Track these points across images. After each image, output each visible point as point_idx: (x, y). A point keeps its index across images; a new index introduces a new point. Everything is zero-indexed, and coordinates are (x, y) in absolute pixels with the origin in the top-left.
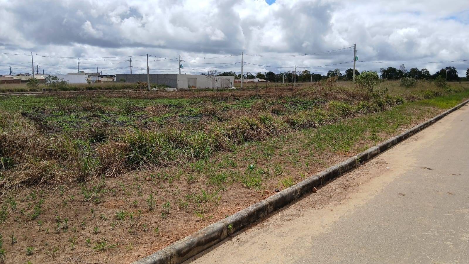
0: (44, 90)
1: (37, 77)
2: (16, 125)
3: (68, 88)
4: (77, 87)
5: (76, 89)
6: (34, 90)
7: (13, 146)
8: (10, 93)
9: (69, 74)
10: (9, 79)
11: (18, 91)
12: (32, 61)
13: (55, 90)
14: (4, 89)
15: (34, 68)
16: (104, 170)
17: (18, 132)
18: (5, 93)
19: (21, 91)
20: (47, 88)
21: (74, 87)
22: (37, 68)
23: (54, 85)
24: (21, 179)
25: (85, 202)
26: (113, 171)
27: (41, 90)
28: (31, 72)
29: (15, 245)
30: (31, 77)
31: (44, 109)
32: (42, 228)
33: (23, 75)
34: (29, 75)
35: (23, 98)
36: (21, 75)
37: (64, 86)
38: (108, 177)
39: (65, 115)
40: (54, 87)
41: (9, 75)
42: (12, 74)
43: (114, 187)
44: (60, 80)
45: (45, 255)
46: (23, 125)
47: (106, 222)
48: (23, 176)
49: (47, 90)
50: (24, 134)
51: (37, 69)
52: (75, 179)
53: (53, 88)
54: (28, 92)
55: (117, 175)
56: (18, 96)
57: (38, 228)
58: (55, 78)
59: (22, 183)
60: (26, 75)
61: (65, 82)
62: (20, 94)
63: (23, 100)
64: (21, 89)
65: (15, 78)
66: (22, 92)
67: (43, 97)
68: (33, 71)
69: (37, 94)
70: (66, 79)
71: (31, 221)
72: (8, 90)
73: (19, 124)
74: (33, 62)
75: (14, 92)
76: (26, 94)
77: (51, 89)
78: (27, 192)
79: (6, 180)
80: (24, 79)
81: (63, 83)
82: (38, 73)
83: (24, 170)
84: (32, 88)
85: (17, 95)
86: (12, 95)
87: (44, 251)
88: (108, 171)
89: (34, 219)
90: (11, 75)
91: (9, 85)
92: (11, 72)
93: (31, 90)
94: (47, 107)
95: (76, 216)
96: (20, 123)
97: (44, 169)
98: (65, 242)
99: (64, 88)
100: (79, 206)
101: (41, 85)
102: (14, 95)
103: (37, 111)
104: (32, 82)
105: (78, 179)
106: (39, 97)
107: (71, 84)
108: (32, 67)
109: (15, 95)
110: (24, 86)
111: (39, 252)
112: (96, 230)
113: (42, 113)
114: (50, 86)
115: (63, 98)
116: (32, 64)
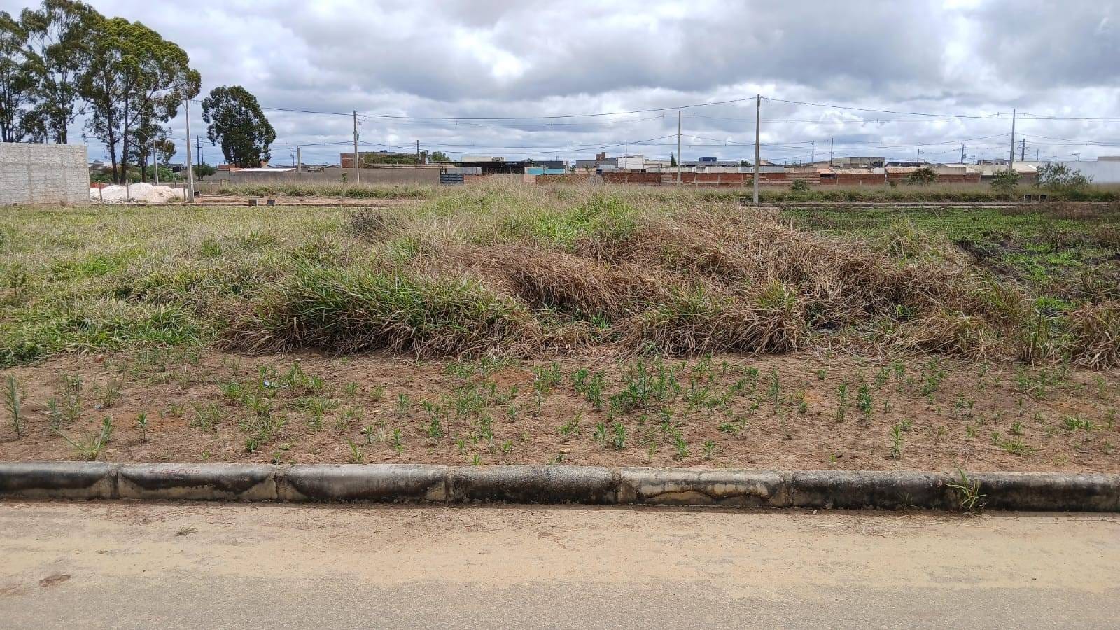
0: (1029, 197)
1: (1019, 167)
2: (933, 255)
3: (1089, 195)
4: (1112, 191)
5: (1108, 197)
6: (1006, 198)
7: (922, 289)
8: (952, 203)
9: (1100, 159)
10: (957, 173)
11: (970, 199)
12: (1011, 131)
13: (1055, 199)
14: (942, 193)
15: (1015, 146)
16: (1076, 353)
17: (934, 265)
18: (942, 201)
19: (978, 198)
20: (1036, 192)
21: (1104, 191)
22: (1024, 146)
23: (1055, 186)
24: (920, 339)
25: (1018, 392)
26: (1095, 358)
27: (1021, 198)
28: (1007, 157)
29: (887, 414)
30: (1003, 168)
31: (1008, 237)
32: (932, 407)
33: (989, 163)
34: (1003, 162)
35: (976, 214)
36: (985, 162)
37: (1078, 190)
38: (1081, 367)
39: (1051, 252)
40: (1052, 191)
41: (959, 163)
42: (964, 161)
43: (1085, 384)
44: (1070, 174)
45: (925, 437)
46: (945, 256)
47: (1040, 426)
48: (923, 333)
49: (1036, 198)
50: (945, 270)
51: (1023, 149)
52: (1014, 359)
53: (1048, 194)
54: (991, 201)
55: (1101, 367)
56: (967, 210)
57: (927, 406)
58: (1060, 169)
59: (920, 344)
60: (997, 164)
61: (1083, 178)
62: (973, 205)
63: (974, 219)
64: (977, 195)
65: (969, 170)
66: (978, 201)
67: (1020, 213)
68: (1012, 154)
69: (1009, 207)
70: (1086, 173)
71: (919, 395)
72: (949, 197)
73: (939, 254)
74: (1013, 133)
75: (961, 201)
76: (986, 205)
77: (1045, 196)
78: (926, 360)
79: (897, 336)
80: (988, 171)
81: (1079, 181)
82: (1023, 159)
83: (929, 326)
84: (1000, 193)
85: (965, 207)
86: (955, 207)
87: (925, 432)
88: (1084, 356)
89: (924, 395)
90: (962, 163)
91: (953, 184)
92: (963, 157)
93: (999, 198)
94: (1015, 234)
95: (993, 407)
96: (941, 252)
97: (961, 330)
98: (961, 429)
99: (1077, 195)
100: (1004, 396)
101: (1024, 187)
102: (959, 207)
103: (994, 239)
104: (1006, 180)
105: (1020, 358)
106: (1013, 212)
107: (1098, 185)
108: (1011, 144)
109: (962, 207)
110: (984, 188)
111: (917, 431)
112: (1015, 428)
113: (1003, 244)
114: (1044, 189)
115: (1066, 218)
116: (1011, 137)
